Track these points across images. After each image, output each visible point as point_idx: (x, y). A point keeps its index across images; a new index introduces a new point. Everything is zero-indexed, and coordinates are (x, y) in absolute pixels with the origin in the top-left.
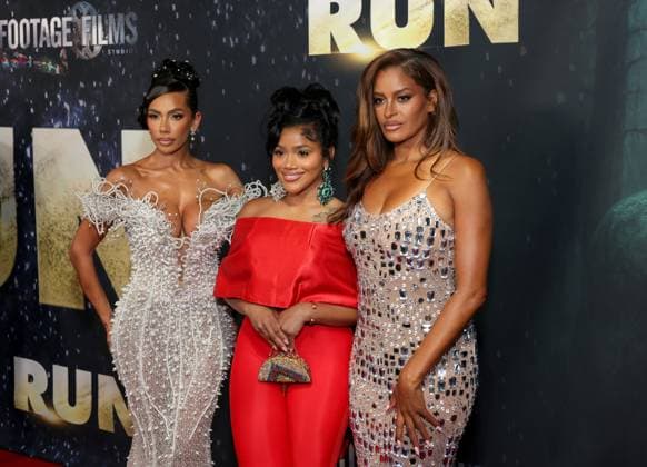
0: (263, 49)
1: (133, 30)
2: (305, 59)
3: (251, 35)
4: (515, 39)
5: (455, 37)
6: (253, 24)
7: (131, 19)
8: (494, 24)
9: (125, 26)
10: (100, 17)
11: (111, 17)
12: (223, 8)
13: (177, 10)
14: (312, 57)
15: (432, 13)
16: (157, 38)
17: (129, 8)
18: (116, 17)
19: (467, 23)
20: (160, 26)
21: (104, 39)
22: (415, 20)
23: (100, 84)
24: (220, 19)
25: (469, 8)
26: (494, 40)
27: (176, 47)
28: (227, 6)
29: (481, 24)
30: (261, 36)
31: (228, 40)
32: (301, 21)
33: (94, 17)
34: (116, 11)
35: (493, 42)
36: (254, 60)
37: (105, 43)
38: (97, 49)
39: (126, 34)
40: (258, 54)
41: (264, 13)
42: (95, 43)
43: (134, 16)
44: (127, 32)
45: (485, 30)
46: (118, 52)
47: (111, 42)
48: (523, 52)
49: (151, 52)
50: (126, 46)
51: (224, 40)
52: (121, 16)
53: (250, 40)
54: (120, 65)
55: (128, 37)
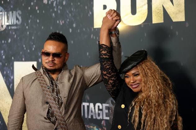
0: (74, 25)
1: (20, 18)
2: (93, 30)
3: (69, 20)
4: (184, 20)
5: (157, 19)
6: (70, 15)
7: (19, 13)
8: (174, 13)
9: (16, 17)
10: (6, 13)
11: (11, 12)
12: (57, 8)
13: (38, 9)
14: (96, 28)
15: (147, 9)
16: (29, 21)
17: (18, 9)
18: (12, 12)
19: (162, 12)
20: (31, 16)
21: (7, 22)
22: (139, 12)
23: (6, 42)
24: (56, 13)
25: (163, 6)
26: (174, 20)
27: (38, 25)
28: (59, 7)
29: (169, 13)
30: (73, 20)
31: (59, 22)
32: (90, 13)
33: (3, 13)
34: (12, 10)
35: (174, 21)
36: (71, 30)
37: (8, 24)
38: (5, 27)
39: (16, 20)
40: (72, 28)
41: (75, 10)
42: (3, 24)
43: (20, 12)
44: (17, 19)
45: (170, 16)
46: (13, 28)
47: (10, 24)
48: (187, 25)
49: (27, 27)
50: (16, 25)
51: (58, 22)
52: (14, 12)
53: (69, 22)
54: (14, 33)
55: (17, 21)
